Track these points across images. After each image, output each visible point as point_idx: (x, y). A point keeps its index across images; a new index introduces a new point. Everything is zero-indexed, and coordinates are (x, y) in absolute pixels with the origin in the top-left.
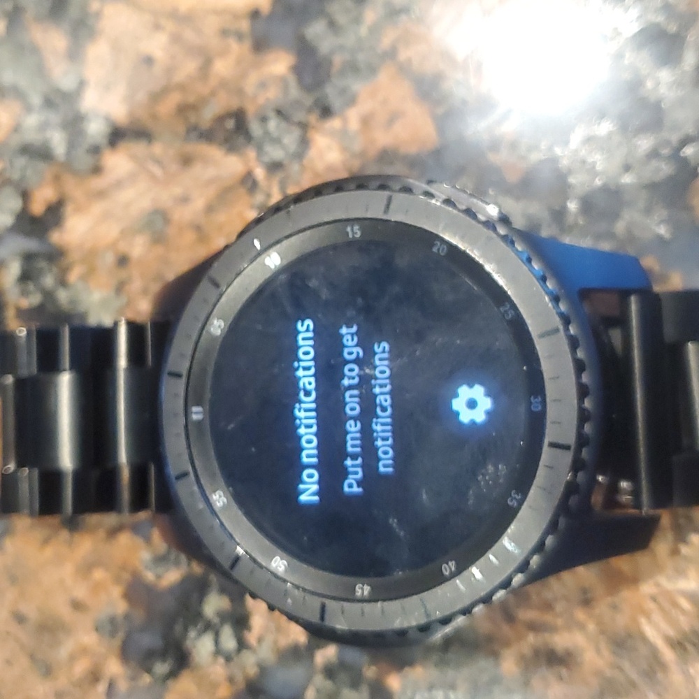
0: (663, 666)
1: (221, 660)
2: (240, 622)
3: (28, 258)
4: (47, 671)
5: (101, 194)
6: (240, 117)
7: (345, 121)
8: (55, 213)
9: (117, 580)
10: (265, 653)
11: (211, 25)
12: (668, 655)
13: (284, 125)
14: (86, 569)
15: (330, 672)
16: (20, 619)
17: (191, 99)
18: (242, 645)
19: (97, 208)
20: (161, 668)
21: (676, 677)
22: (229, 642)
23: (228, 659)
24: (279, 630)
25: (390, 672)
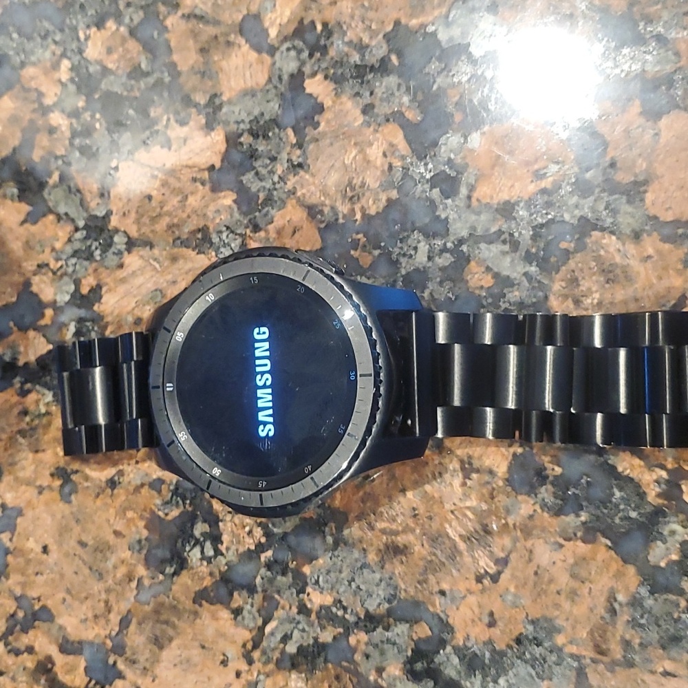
0: (461, 553)
1: (205, 563)
2: (216, 539)
3: (80, 321)
4: (101, 577)
5: (123, 281)
6: (204, 230)
8: (96, 292)
9: (141, 517)
10: (231, 556)
11: (187, 175)
12: (462, 546)
13: (231, 235)
14: (123, 511)
15: (269, 566)
16: (83, 544)
17: (175, 221)
18: (218, 552)
19: (122, 289)
20: (169, 570)
21: (467, 559)
22: (210, 552)
23: (209, 561)
24: (239, 542)
25: (304, 565)
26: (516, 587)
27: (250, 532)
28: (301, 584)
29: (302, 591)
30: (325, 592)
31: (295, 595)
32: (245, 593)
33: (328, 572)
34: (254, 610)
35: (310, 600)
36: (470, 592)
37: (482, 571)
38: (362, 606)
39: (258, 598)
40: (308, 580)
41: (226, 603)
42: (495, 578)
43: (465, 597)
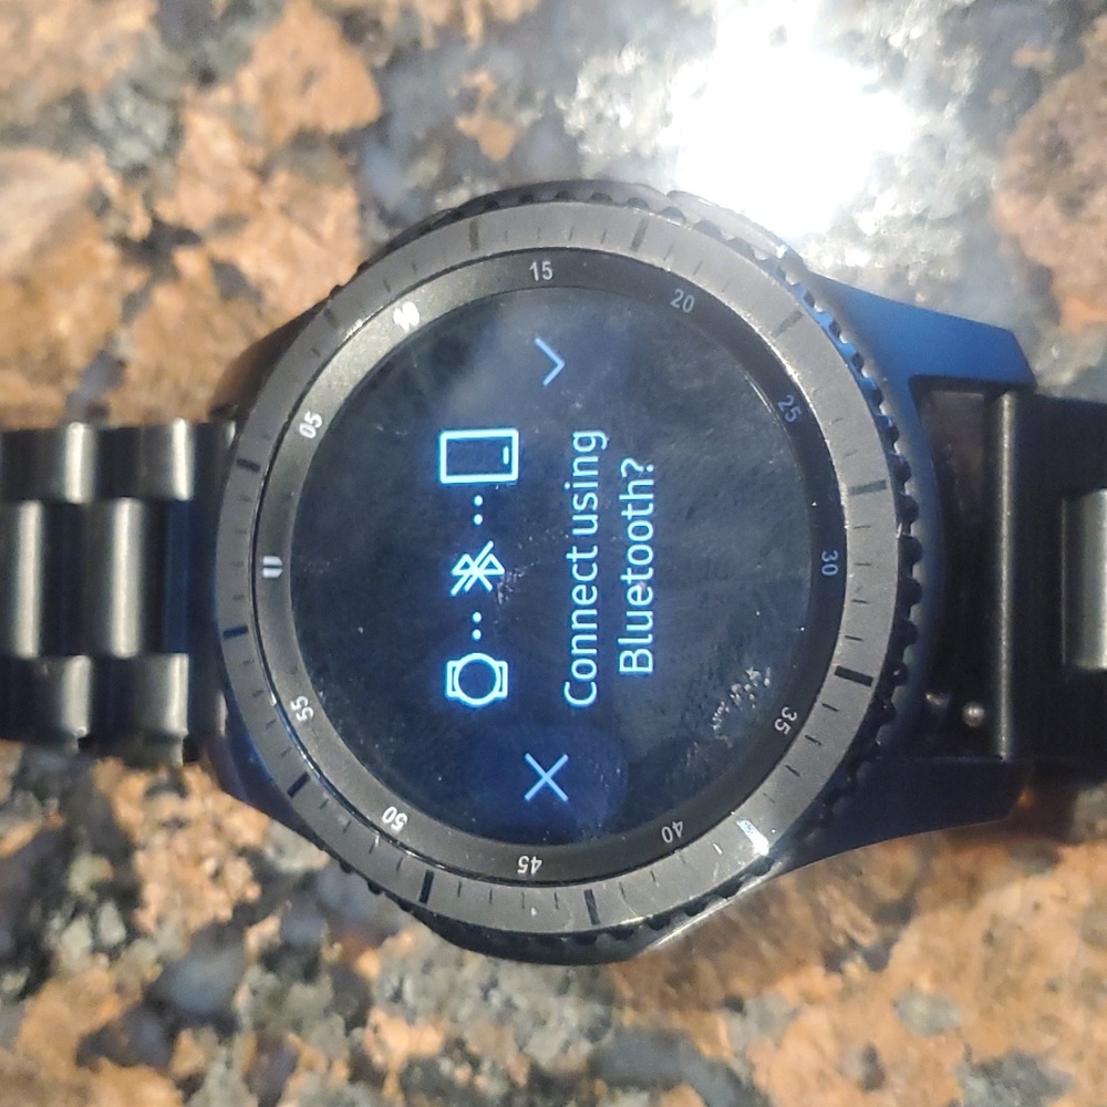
1: (103, 960)
2: (127, 896)
6: (76, 101)
7: (237, 90)
10: (170, 938)
13: (145, 106)
15: (271, 959)
18: (133, 933)
20: (13, 981)
21: (799, 911)
22: (113, 931)
23: (113, 953)
24: (188, 902)
25: (360, 951)
26: (937, 978)
27: (217, 875)
28: (355, 1005)
29: (357, 1020)
30: (420, 1020)
31: (340, 1031)
32: (209, 1035)
33: (428, 967)
34: (236, 1076)
35: (381, 1043)
36: (810, 999)
37: (841, 941)
38: (521, 1049)
39: (244, 1045)
40: (375, 992)
41: (159, 1060)
42: (877, 961)
43: (794, 1015)
